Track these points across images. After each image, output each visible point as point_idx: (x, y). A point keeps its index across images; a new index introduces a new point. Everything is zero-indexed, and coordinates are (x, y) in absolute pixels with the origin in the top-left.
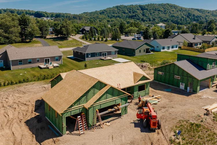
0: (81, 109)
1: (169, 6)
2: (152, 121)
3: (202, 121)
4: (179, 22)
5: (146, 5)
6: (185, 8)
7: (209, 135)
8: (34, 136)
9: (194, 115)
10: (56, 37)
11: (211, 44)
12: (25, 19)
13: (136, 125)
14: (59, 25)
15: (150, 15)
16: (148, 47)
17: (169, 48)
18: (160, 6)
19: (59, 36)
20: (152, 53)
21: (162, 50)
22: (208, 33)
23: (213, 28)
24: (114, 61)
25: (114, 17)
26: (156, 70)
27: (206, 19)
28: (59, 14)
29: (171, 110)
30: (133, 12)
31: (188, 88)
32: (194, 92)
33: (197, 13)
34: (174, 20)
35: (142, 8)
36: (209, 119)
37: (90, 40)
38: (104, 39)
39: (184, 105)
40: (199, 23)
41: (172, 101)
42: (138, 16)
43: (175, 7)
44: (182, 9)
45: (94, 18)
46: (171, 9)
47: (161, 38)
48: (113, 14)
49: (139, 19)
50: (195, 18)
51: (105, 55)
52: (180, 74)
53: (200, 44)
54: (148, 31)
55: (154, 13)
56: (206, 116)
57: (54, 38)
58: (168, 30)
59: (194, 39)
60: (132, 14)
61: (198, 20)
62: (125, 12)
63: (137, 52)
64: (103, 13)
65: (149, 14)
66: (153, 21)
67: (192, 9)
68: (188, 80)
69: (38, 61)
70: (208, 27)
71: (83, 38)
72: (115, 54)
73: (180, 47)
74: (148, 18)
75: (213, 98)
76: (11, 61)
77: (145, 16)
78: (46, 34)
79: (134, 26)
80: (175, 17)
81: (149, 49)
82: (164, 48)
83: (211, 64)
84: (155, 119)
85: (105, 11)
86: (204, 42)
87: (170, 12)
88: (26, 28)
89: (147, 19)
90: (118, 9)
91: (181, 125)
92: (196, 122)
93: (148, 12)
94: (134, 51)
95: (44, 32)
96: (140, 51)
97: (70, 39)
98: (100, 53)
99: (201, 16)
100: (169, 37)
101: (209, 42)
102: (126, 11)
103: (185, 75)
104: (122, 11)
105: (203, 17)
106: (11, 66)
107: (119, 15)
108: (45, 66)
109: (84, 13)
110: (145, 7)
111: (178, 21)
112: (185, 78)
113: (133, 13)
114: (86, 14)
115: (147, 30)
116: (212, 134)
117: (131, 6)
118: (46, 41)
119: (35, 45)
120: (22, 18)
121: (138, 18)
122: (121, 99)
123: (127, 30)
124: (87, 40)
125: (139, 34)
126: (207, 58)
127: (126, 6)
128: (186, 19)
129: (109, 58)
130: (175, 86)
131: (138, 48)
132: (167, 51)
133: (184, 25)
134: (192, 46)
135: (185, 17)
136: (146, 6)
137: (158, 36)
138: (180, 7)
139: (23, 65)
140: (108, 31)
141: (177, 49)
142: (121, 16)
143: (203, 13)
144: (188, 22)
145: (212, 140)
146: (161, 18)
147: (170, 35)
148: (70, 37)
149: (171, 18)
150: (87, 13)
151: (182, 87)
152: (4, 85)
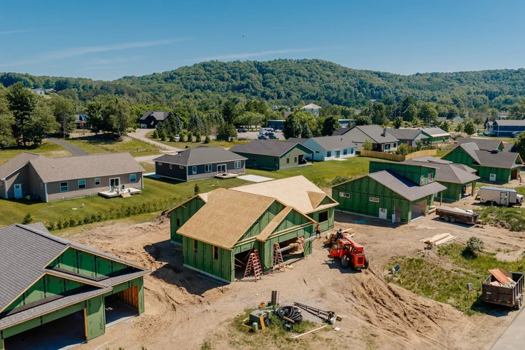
0: (253, 243)
1: (318, 66)
2: (357, 256)
3: (423, 256)
4: (342, 99)
5: (269, 62)
6: (354, 71)
7: (436, 272)
8: (183, 288)
9: (409, 250)
10: (94, 134)
11: (414, 145)
12: (22, 97)
13: (331, 266)
14: (100, 108)
15: (278, 84)
16: (302, 153)
17: (338, 153)
18: (299, 64)
19: (101, 132)
20: (308, 164)
21: (326, 159)
22: (406, 124)
23: (413, 112)
24: (244, 180)
25: (198, 87)
26: (335, 190)
27: (395, 94)
28: (64, 79)
29: (374, 246)
30: (241, 77)
31: (394, 216)
32: (404, 221)
33: (378, 82)
34: (332, 96)
35: (261, 68)
36: (432, 254)
37: (170, 141)
38: (203, 138)
39: (393, 239)
40: (383, 102)
41: (372, 236)
42: (252, 86)
43: (331, 67)
44: (346, 72)
45: (152, 90)
46: (323, 72)
47: (316, 134)
48: (194, 82)
49: (255, 94)
50: (375, 92)
51: (224, 170)
52: (379, 193)
53: (395, 146)
54: (293, 122)
55: (287, 79)
56: (427, 251)
57: (89, 137)
58: (331, 118)
59: (383, 135)
60: (239, 82)
61: (380, 97)
62: (224, 78)
63: (282, 161)
64: (172, 78)
65: (276, 82)
66: (286, 98)
67: (367, 71)
68: (392, 203)
69: (98, 183)
70: (403, 111)
71: (154, 137)
72: (242, 167)
73: (358, 153)
74: (275, 92)
75: (433, 228)
76: (46, 185)
77: (269, 87)
78: (70, 130)
79: (254, 109)
80: (332, 89)
81: (302, 156)
82: (329, 155)
83: (426, 176)
84: (361, 252)
85: (175, 74)
86: (401, 141)
87: (321, 79)
88: (27, 116)
89: (272, 94)
90: (205, 70)
91: (396, 262)
92: (416, 258)
93: (275, 79)
94: (276, 159)
95: (64, 124)
96: (288, 159)
97: (126, 140)
98: (215, 165)
99: (385, 88)
100: (335, 132)
101: (411, 141)
102: (226, 76)
103: (387, 194)
104: (217, 75)
105: (390, 89)
106: (47, 194)
107: (211, 84)
108: (114, 193)
109: (125, 78)
110: (267, 66)
111: (340, 98)
112: (388, 200)
113: (242, 79)
114: (130, 81)
115: (291, 120)
116: (439, 270)
117: (237, 65)
118: (72, 144)
119: (53, 152)
120: (14, 93)
121: (253, 91)
122: (304, 229)
123: (240, 117)
124: (163, 140)
125: (268, 127)
126: (420, 167)
127: (224, 64)
128: (355, 94)
129: (231, 175)
130: (370, 214)
131: (284, 155)
132: (336, 159)
133: (353, 106)
134: (381, 151)
135: (353, 89)
136: (270, 65)
137: (309, 131)
138: (342, 67)
139: (69, 191)
140: (203, 121)
141: (353, 155)
142: (214, 87)
143: (389, 81)
144: (361, 100)
145: (440, 276)
146: (304, 91)
147: (335, 129)
148: (127, 136)
149: (325, 92)
150: (131, 78)
151: (383, 214)
152: (60, 228)
